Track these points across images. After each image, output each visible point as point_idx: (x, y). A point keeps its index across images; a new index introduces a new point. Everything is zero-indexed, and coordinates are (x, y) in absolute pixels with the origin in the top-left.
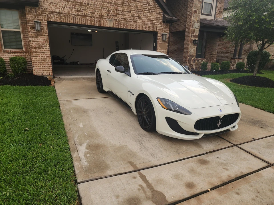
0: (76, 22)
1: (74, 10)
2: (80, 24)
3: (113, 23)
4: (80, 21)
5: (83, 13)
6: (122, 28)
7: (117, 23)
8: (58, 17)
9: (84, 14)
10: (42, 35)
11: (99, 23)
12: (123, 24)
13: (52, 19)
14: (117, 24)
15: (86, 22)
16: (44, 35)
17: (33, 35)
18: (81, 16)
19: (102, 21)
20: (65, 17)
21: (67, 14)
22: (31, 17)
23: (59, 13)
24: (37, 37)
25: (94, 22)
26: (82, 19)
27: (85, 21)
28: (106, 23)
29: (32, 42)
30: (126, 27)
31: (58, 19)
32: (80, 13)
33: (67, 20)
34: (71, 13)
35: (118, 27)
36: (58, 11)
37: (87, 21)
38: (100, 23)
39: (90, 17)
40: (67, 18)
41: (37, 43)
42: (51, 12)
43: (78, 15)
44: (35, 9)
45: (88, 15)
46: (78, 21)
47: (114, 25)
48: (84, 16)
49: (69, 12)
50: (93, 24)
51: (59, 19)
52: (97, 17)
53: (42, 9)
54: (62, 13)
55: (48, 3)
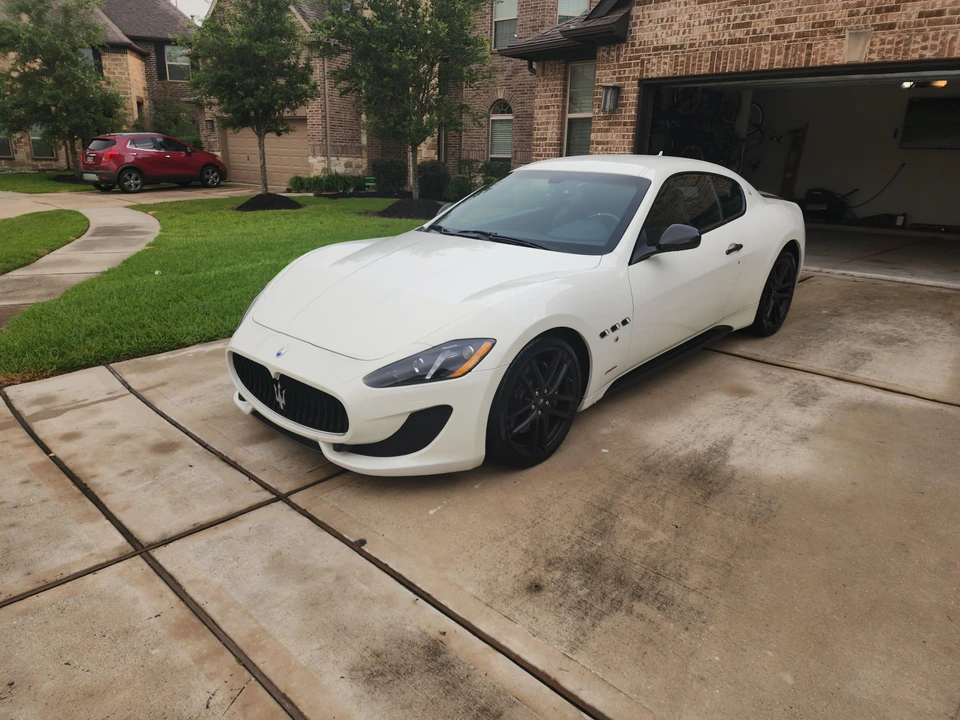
0: (717, 68)
1: (721, 26)
2: (730, 73)
3: (872, 45)
4: (732, 62)
5: (751, 29)
6: (916, 56)
7: (891, 42)
8: (667, 60)
9: (754, 32)
10: (619, 124)
11: (804, 55)
12: (925, 39)
13: (652, 71)
14: (889, 47)
15: (751, 62)
16: (625, 124)
17: (601, 124)
18: (741, 41)
19: (820, 46)
20: (688, 59)
21: (697, 45)
22: (606, 75)
23: (674, 47)
24: (607, 131)
25: (782, 57)
26: (739, 52)
27: (752, 56)
28: (837, 51)
29: (595, 146)
30: (942, 50)
31: (667, 67)
32: (739, 34)
33: (694, 65)
34: (709, 38)
35: (891, 57)
36: (672, 41)
37: (759, 56)
38: (809, 55)
39: (775, 37)
40: (694, 58)
41: (605, 147)
42: (656, 49)
43: (731, 42)
44: (618, 49)
45: (768, 34)
46: (726, 63)
47: (871, 52)
48: (752, 40)
49: (704, 37)
50: (779, 62)
51: (671, 66)
52: (799, 35)
53: (633, 45)
54: (682, 47)
55: (651, 25)
